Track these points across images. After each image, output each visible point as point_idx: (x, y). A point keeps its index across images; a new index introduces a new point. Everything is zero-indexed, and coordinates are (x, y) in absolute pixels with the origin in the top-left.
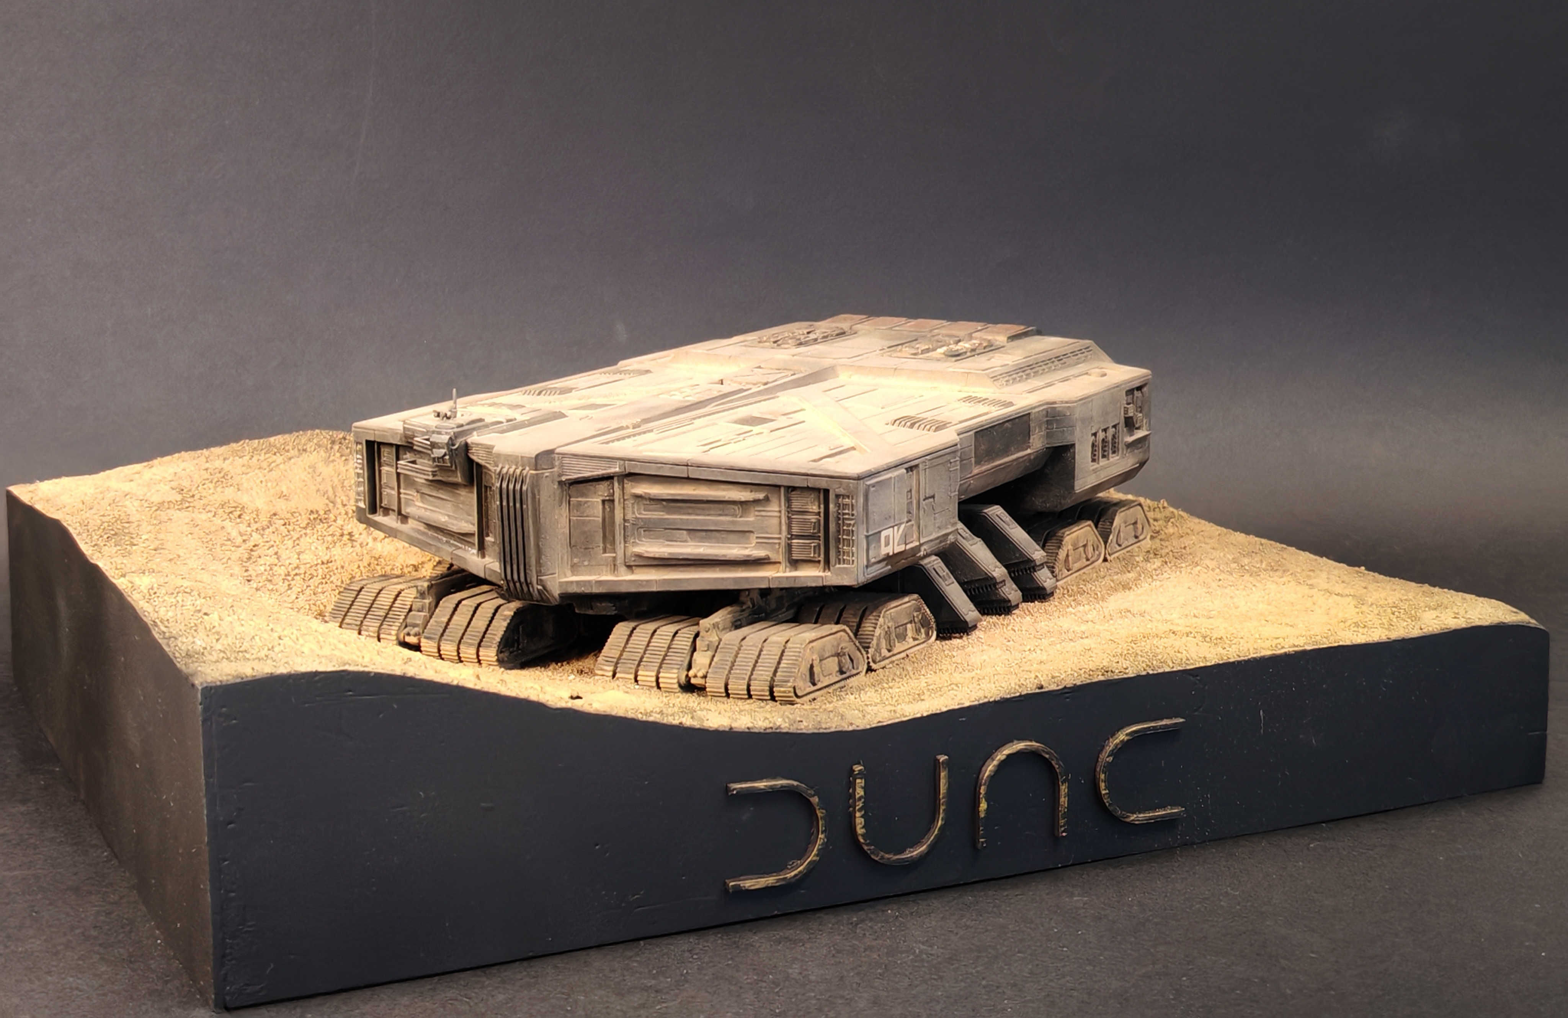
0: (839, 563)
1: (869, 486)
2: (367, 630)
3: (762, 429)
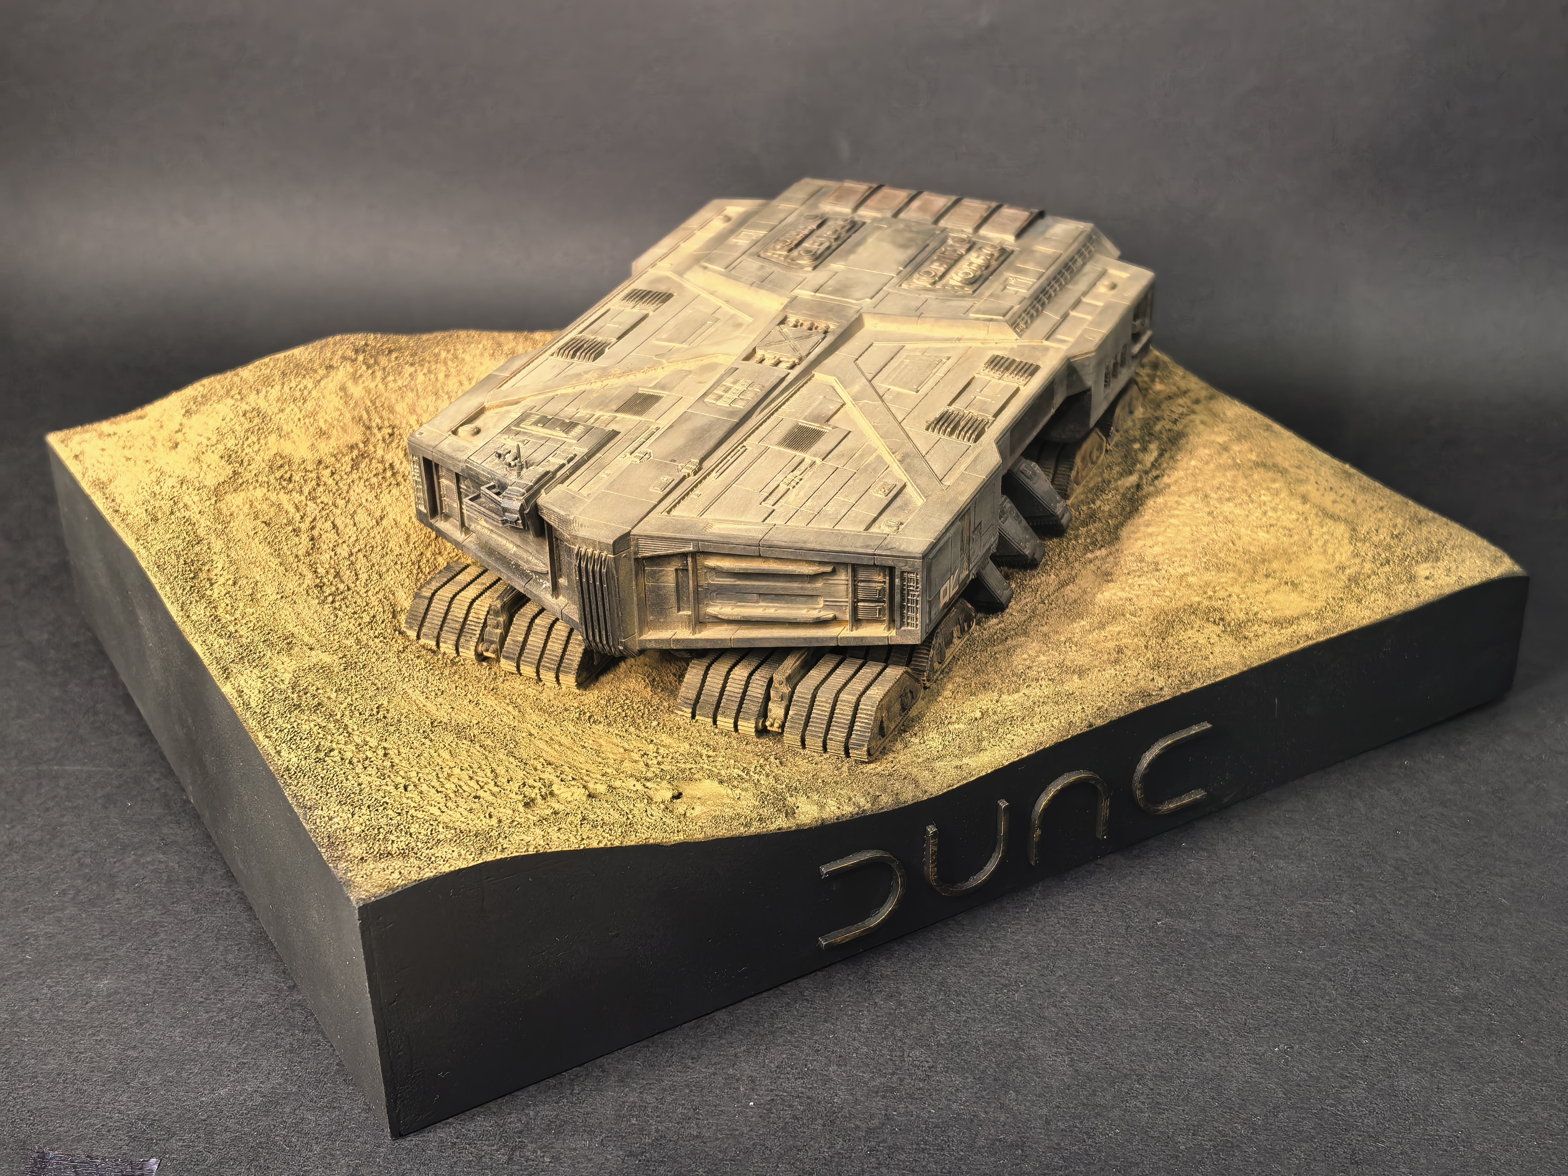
0: (904, 626)
1: (931, 559)
2: (445, 642)
3: (815, 456)
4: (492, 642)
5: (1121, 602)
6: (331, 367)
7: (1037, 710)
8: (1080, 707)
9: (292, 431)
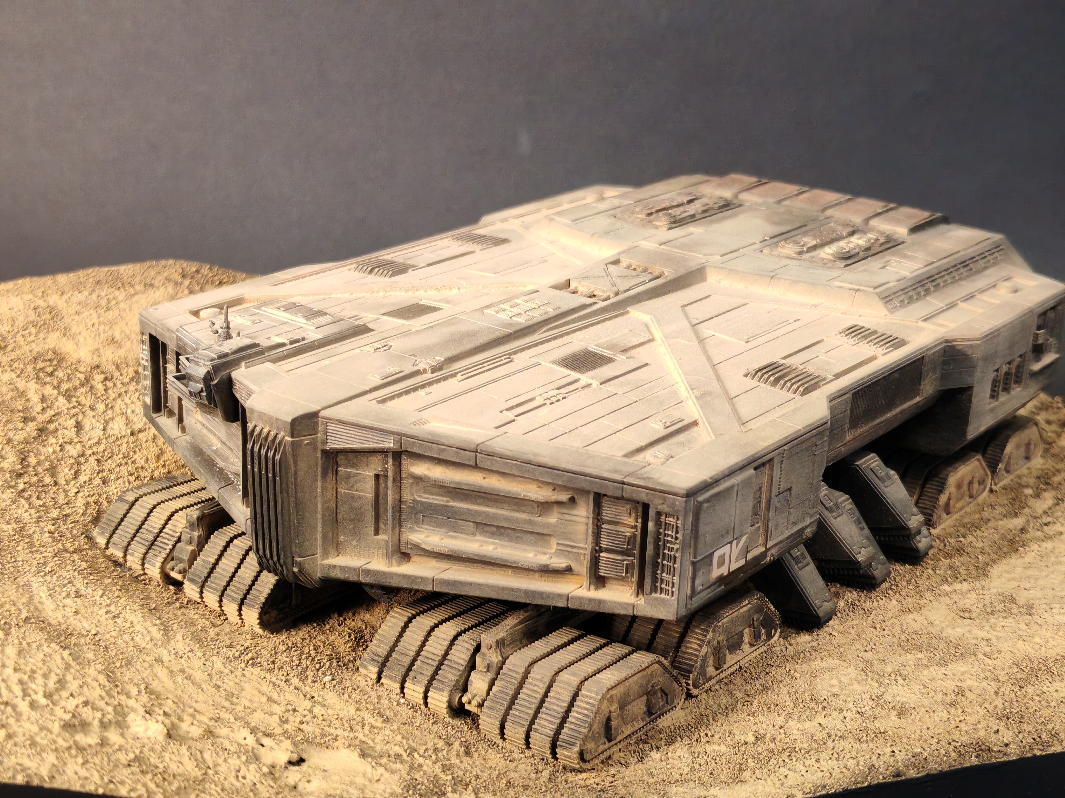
0: (656, 592)
1: (701, 503)
2: (132, 555)
3: (592, 378)
4: (181, 561)
5: (974, 641)
6: (152, 285)
7: (830, 744)
8: (888, 750)
9: (80, 334)
